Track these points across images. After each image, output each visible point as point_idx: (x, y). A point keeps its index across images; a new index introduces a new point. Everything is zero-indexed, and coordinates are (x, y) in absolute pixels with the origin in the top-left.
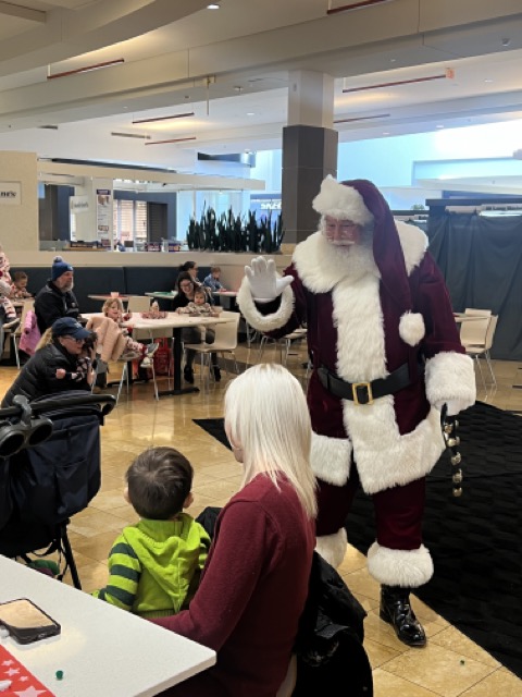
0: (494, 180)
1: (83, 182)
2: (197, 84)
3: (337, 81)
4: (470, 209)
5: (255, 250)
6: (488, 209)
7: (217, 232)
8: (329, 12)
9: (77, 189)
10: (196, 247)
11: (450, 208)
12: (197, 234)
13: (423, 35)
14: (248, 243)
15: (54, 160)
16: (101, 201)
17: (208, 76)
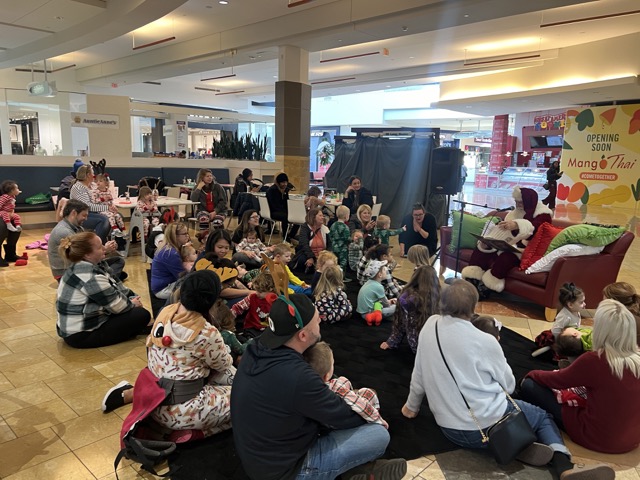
0: (430, 121)
1: (169, 117)
2: (227, 54)
3: (311, 54)
4: (377, 134)
5: (250, 159)
6: (387, 134)
8: (289, 6)
9: (167, 121)
11: (365, 134)
13: (355, 23)
14: (246, 154)
15: (161, 104)
16: (180, 128)
17: (232, 50)
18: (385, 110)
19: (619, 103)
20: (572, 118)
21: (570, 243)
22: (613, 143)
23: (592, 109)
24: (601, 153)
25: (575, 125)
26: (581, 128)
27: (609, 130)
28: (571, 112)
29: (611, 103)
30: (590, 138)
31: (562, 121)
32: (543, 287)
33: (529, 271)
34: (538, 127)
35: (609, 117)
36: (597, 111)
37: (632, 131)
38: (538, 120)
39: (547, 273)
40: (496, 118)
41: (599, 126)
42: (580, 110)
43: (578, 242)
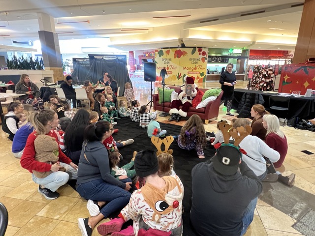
4: (101, 57)
6: (106, 57)
7: (19, 63)
10: (11, 68)
11: (96, 57)
12: (11, 64)
14: (31, 67)
18: (82, 48)
19: (170, 48)
20: (157, 53)
21: (210, 96)
22: (170, 61)
23: (163, 50)
24: (167, 65)
25: (158, 55)
26: (160, 56)
27: (168, 57)
28: (156, 51)
29: (168, 48)
30: (163, 60)
31: (153, 54)
32: (204, 113)
33: (197, 107)
34: (145, 55)
35: (168, 52)
36: (164, 51)
37: (175, 58)
38: (145, 53)
39: (205, 108)
40: (130, 52)
41: (165, 56)
42: (159, 50)
43: (214, 96)
